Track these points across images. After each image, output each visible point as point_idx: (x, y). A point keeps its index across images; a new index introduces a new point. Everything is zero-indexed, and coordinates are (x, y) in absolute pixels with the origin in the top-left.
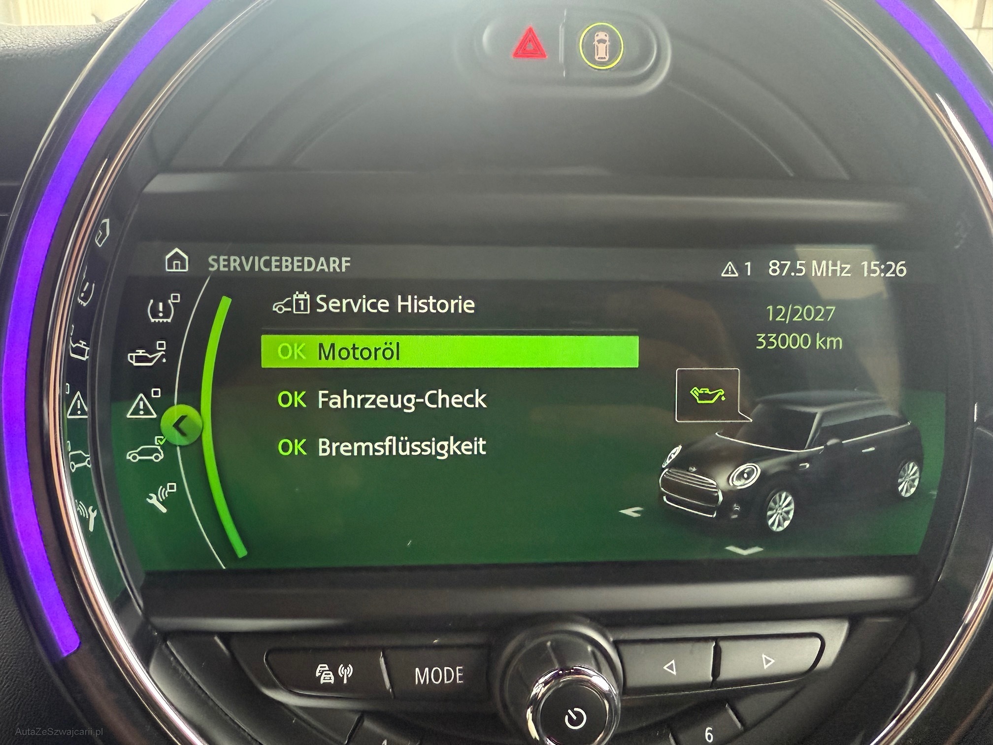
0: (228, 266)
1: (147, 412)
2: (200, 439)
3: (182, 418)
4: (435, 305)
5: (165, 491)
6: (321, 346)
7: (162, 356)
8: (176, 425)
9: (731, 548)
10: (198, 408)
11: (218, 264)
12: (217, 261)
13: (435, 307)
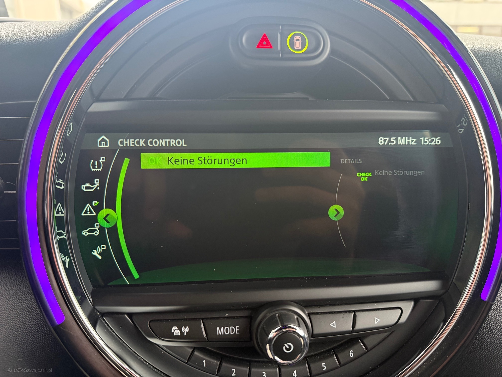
0: (127, 144)
1: (91, 212)
2: (116, 225)
3: (108, 215)
5: (100, 249)
7: (98, 186)
8: (105, 218)
10: (115, 211)
12: (122, 142)
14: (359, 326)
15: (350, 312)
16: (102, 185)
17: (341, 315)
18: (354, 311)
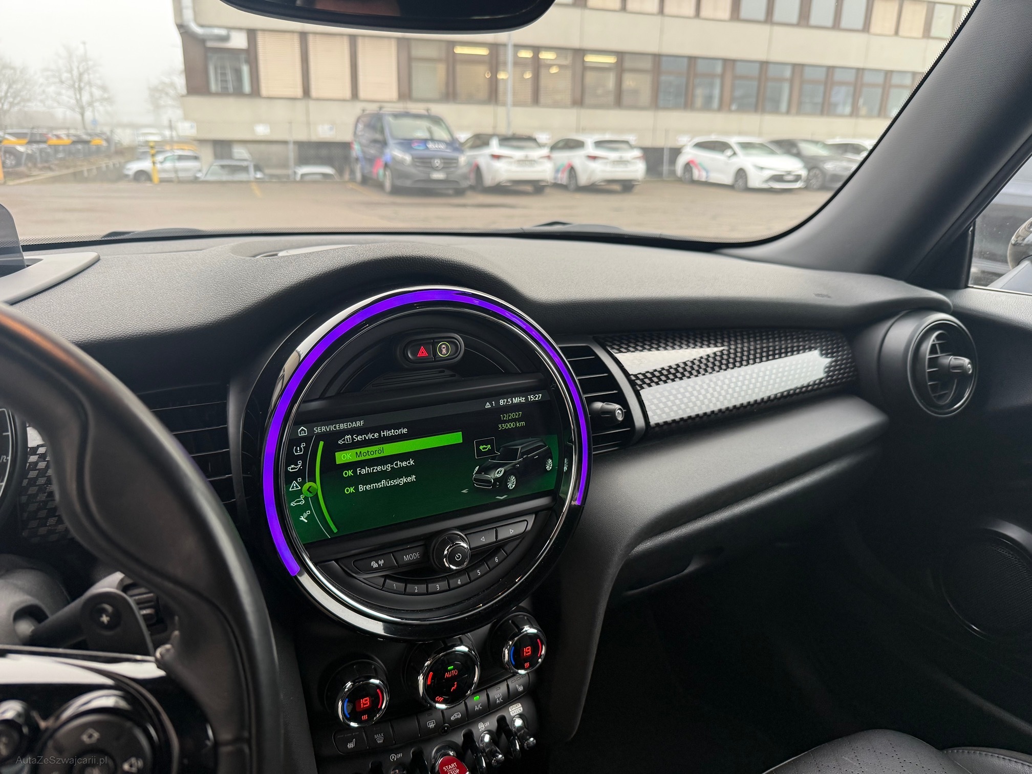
0: (321, 430)
1: (297, 487)
2: (317, 493)
3: (310, 487)
4: (394, 432)
5: (305, 515)
6: (357, 453)
7: (301, 466)
8: (308, 490)
9: (498, 497)
10: (315, 483)
11: (317, 430)
12: (317, 429)
13: (394, 433)
14: (500, 538)
15: (493, 528)
16: (304, 465)
17: (487, 531)
18: (495, 528)
